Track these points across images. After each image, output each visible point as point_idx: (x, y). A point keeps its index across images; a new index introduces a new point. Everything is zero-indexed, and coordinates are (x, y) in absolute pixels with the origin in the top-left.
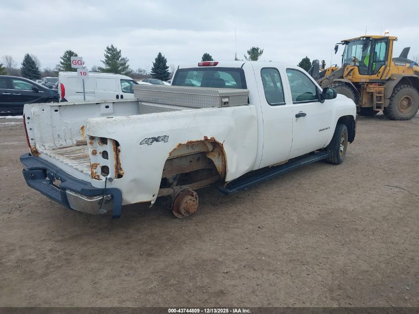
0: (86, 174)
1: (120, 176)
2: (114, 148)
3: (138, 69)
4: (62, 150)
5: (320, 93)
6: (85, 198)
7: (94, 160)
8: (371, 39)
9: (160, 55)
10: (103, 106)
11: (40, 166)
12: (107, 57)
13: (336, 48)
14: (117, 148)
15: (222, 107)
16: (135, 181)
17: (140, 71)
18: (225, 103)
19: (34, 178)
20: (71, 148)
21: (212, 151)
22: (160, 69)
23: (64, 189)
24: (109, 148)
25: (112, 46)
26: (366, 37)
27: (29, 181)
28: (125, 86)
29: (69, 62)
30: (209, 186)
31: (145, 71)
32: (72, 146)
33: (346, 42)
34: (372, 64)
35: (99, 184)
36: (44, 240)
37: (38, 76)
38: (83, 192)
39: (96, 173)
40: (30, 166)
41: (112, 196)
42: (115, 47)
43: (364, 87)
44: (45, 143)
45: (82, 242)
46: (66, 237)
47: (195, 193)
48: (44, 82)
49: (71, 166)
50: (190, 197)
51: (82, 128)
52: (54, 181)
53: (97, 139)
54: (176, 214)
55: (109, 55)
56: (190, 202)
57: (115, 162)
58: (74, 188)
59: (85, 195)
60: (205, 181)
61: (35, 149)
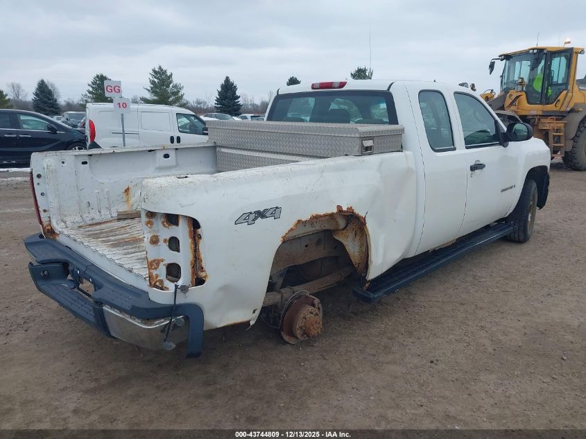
0: (138, 276)
1: (199, 281)
2: (190, 232)
3: (195, 100)
4: (94, 229)
5: (502, 131)
6: (137, 323)
7: (153, 253)
8: (545, 51)
9: (227, 79)
10: (160, 155)
11: (58, 256)
12: (153, 83)
13: (492, 66)
14: (195, 232)
15: (362, 155)
16: (225, 289)
17: (199, 103)
18: (367, 148)
19: (47, 278)
20: (109, 224)
21: (343, 230)
22: (228, 99)
23: (100, 303)
24: (182, 232)
25: (160, 67)
26: (537, 49)
27: (40, 283)
28: (183, 124)
29: (100, 90)
30: (335, 284)
31: (205, 103)
32: (110, 221)
33: (507, 57)
34: (548, 89)
35: (162, 297)
36: (65, 388)
37: (56, 110)
38: (135, 312)
39: (157, 276)
40: (41, 258)
41: (186, 318)
42: (164, 68)
43: (534, 122)
44: (66, 216)
45: (130, 392)
46: (103, 382)
47: (317, 301)
48: (63, 119)
49: (111, 260)
50: (310, 308)
51: (127, 190)
52: (82, 283)
53: (159, 216)
54: (286, 338)
55: (156, 80)
56: (310, 315)
57: (190, 257)
58: (118, 302)
59: (138, 318)
60: (328, 278)
61: (49, 228)
